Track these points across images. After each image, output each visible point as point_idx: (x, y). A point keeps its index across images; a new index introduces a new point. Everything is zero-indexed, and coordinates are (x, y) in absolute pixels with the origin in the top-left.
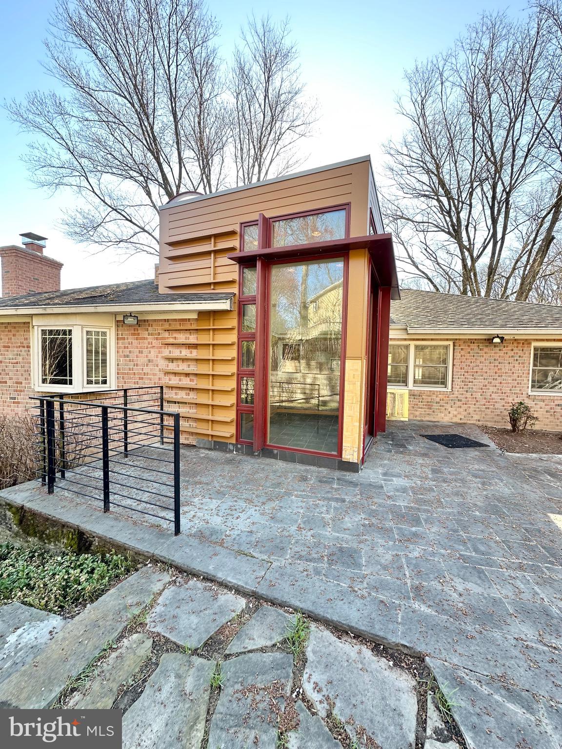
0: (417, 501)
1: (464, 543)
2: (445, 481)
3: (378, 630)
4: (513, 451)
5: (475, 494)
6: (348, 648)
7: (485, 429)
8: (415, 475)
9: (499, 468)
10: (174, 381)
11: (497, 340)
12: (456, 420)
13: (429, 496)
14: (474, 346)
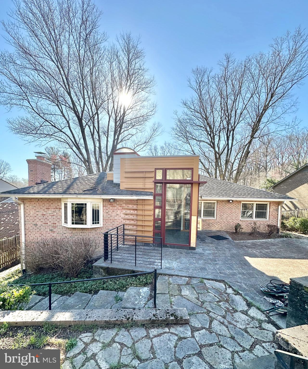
0: (214, 256)
1: (227, 264)
2: (219, 250)
3: (215, 278)
4: (236, 240)
5: (228, 253)
6: (211, 282)
7: (227, 232)
8: (211, 249)
9: (233, 246)
10: (128, 222)
11: (231, 201)
12: (218, 229)
13: (217, 255)
14: (224, 203)
